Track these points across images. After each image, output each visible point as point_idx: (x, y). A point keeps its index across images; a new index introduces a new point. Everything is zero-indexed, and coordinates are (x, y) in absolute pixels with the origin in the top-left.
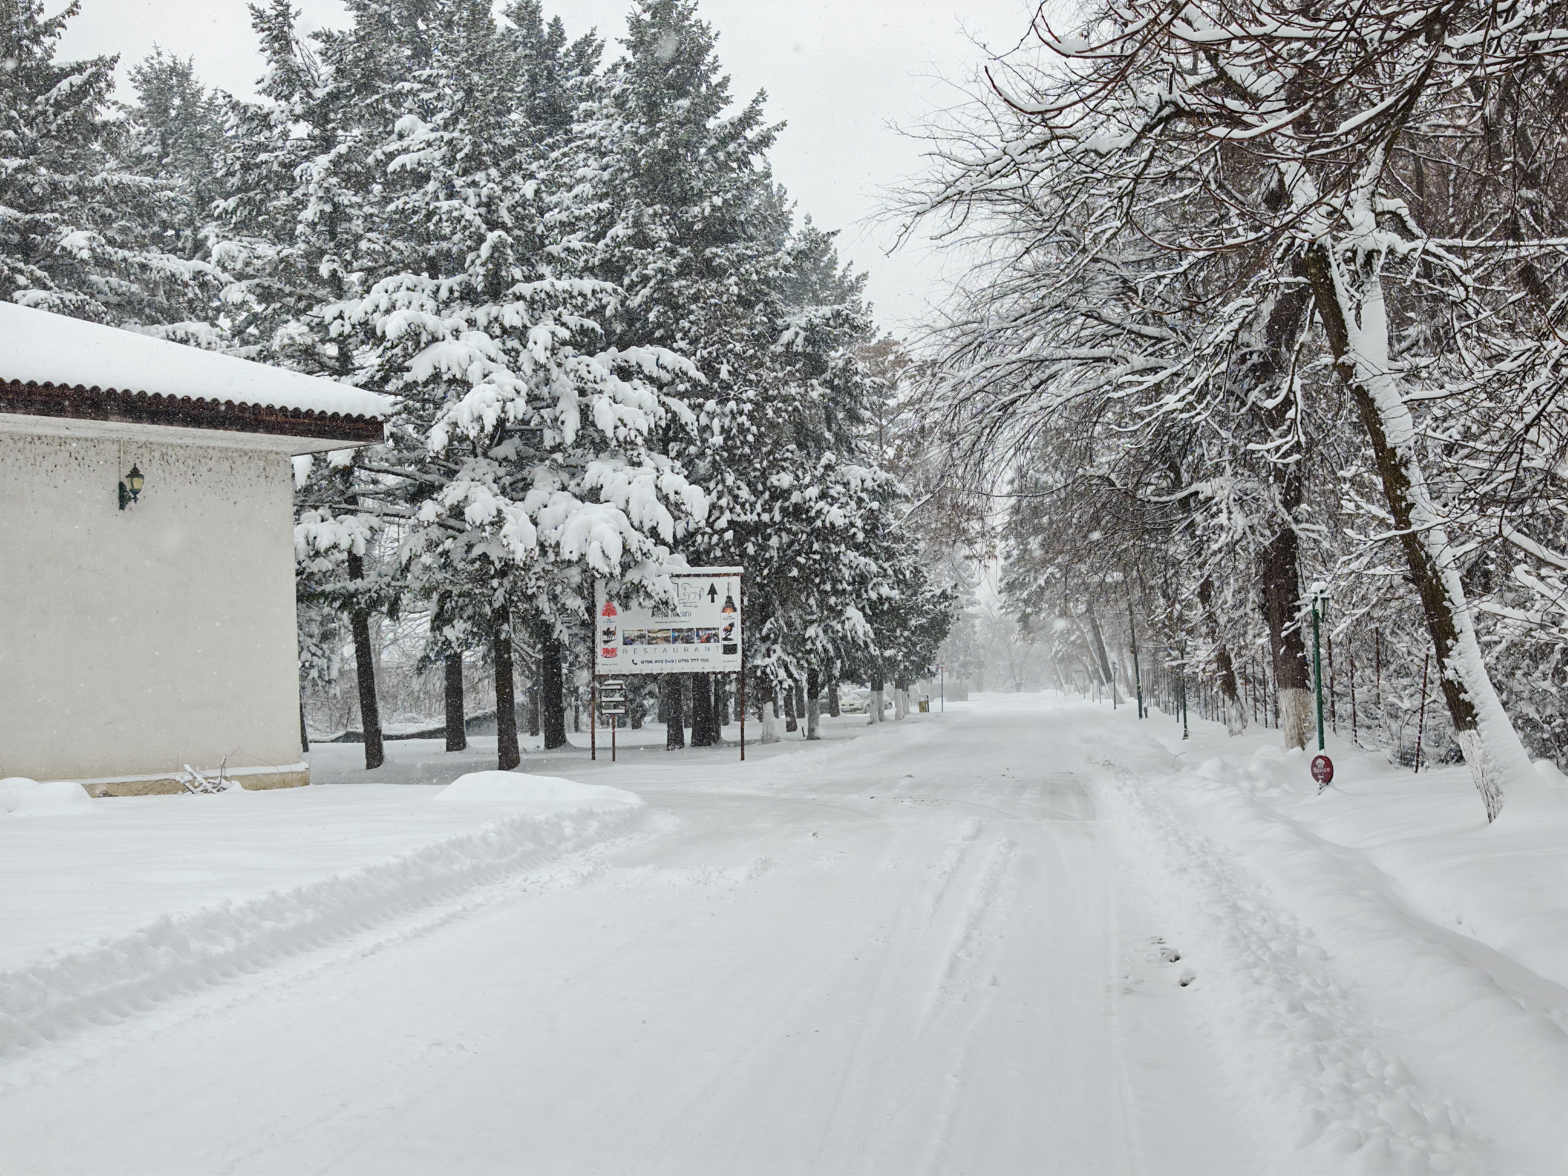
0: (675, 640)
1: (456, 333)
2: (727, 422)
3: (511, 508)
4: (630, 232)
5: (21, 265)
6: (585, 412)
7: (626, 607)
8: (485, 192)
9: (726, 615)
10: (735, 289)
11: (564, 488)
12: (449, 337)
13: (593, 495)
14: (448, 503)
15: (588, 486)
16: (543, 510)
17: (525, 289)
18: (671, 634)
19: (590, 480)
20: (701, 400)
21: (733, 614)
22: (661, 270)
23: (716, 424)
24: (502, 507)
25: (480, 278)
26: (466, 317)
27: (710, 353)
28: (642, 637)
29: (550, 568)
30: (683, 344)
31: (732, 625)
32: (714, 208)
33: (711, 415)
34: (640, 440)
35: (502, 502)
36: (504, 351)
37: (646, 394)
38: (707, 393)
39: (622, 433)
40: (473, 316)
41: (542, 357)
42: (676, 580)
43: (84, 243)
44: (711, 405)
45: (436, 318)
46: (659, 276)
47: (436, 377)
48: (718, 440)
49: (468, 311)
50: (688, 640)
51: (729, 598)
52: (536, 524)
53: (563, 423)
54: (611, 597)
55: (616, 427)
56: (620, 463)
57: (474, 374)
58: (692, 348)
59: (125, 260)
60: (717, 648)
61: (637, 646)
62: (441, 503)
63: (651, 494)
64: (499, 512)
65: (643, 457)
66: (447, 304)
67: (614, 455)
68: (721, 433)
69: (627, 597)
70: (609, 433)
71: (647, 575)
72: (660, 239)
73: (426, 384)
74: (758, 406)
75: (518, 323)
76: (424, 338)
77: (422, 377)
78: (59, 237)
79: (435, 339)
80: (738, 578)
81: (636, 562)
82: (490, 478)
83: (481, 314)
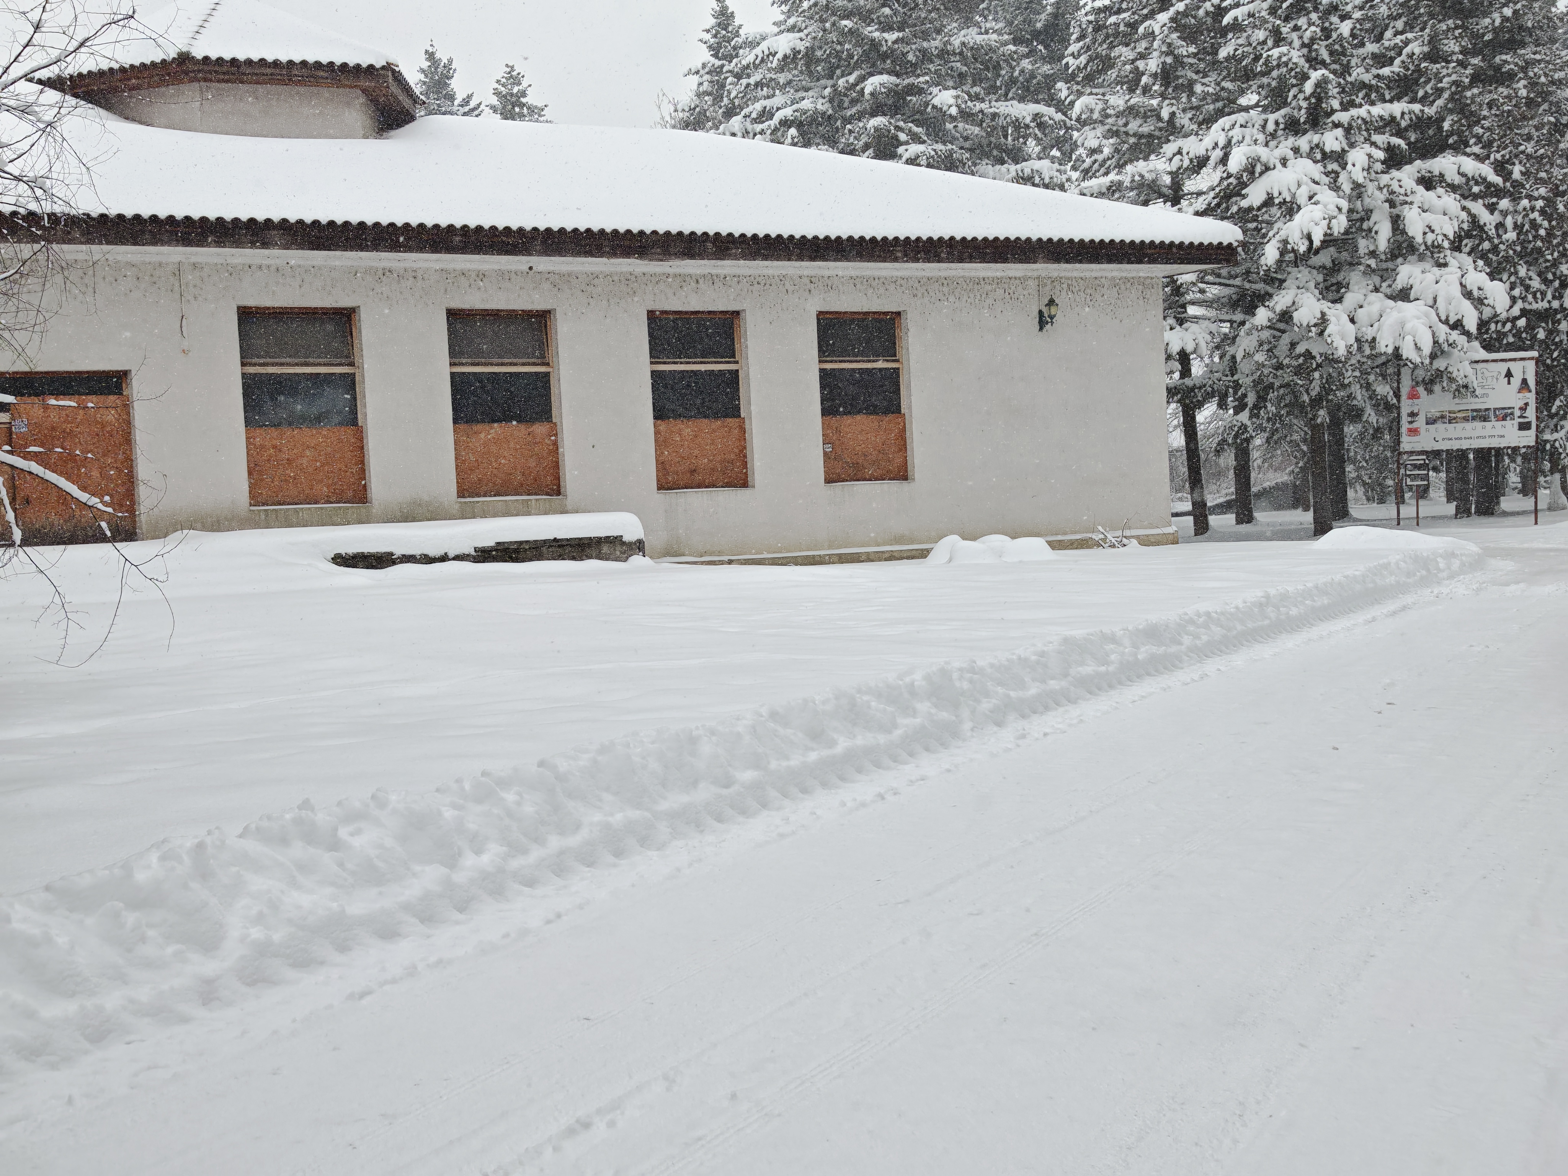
0: (1474, 418)
1: (1284, 162)
2: (1520, 220)
3: (1333, 311)
4: (1426, 49)
5: (901, 124)
6: (1396, 221)
7: (1430, 391)
8: (1308, 34)
9: (1521, 395)
10: (1523, 93)
11: (1377, 290)
12: (1279, 166)
13: (1404, 295)
14: (1278, 309)
15: (1400, 287)
16: (1360, 311)
17: (1343, 117)
18: (1470, 414)
19: (1401, 282)
20: (1494, 200)
21: (1528, 395)
22: (1454, 83)
23: (1509, 221)
24: (1326, 310)
25: (1303, 111)
26: (1291, 146)
27: (1503, 156)
28: (1443, 417)
29: (1365, 360)
30: (1476, 149)
31: (1527, 404)
32: (1505, 19)
33: (1504, 213)
34: (1446, 244)
35: (1325, 305)
36: (1325, 173)
37: (1450, 202)
38: (1499, 193)
39: (1430, 237)
40: (1297, 144)
41: (1359, 177)
42: (1475, 366)
43: (952, 101)
44: (1504, 204)
45: (1265, 149)
46: (1453, 89)
47: (1269, 202)
48: (1511, 235)
49: (1291, 141)
50: (1485, 419)
51: (1524, 381)
52: (1352, 321)
53: (1376, 233)
54: (1417, 383)
55: (1425, 233)
56: (1427, 265)
57: (1302, 197)
58: (1485, 152)
59: (982, 111)
60: (1511, 426)
61: (1439, 426)
62: (1273, 310)
63: (1457, 291)
64: (1323, 314)
65: (1449, 259)
66: (1273, 135)
67: (1421, 258)
68: (1514, 229)
69: (1432, 382)
70: (1419, 239)
71: (1451, 362)
72: (1453, 53)
73: (1259, 209)
74: (1550, 202)
75: (1337, 147)
76: (1258, 169)
77: (1257, 203)
78: (930, 97)
79: (1267, 169)
80: (1533, 362)
81: (1443, 352)
82: (1312, 285)
83: (1303, 142)
